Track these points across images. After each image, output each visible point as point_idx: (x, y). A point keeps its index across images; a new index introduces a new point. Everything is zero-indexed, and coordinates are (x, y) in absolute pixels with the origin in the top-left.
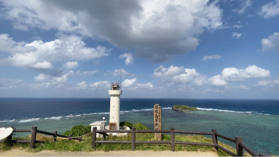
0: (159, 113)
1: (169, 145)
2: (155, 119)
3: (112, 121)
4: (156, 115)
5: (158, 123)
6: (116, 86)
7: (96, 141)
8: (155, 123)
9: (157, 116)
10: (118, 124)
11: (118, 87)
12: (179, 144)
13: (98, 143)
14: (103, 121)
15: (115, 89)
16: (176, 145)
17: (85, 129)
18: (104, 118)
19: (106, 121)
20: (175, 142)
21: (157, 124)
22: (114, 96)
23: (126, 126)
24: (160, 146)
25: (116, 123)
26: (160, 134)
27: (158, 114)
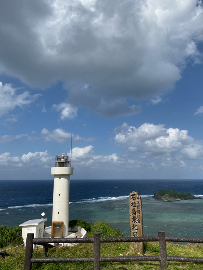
0: (139, 207)
1: (157, 262)
2: (131, 216)
3: (56, 218)
4: (133, 210)
5: (137, 224)
6: (62, 160)
7: (33, 259)
8: (132, 224)
9: (134, 212)
10: (66, 224)
11: (66, 162)
12: (174, 260)
13: (35, 262)
14: (42, 220)
15: (61, 165)
16: (170, 262)
17: (12, 234)
18: (43, 214)
19: (46, 219)
20: (168, 258)
21: (134, 226)
22: (60, 176)
23: (79, 228)
24: (141, 264)
25: (63, 223)
26: (141, 243)
27: (136, 209)
